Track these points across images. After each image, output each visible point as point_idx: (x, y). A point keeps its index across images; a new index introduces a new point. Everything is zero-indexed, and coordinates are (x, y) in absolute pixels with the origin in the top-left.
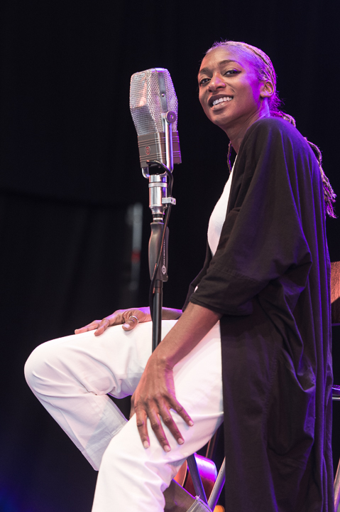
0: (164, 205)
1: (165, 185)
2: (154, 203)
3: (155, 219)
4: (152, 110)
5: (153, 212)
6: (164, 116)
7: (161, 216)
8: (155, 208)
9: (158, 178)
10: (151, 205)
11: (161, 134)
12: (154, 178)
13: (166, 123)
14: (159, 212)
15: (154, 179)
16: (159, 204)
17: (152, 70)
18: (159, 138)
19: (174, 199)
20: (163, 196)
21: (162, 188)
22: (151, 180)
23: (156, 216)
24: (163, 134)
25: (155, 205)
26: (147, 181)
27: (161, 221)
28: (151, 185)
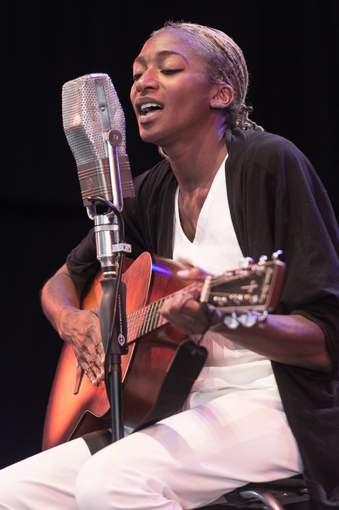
0: (116, 254)
1: (116, 228)
2: (102, 253)
3: (105, 273)
4: (89, 130)
5: (103, 265)
6: (105, 136)
7: (113, 269)
8: (105, 259)
9: (105, 219)
10: (99, 256)
11: (103, 160)
12: (100, 219)
13: (110, 147)
14: (110, 264)
15: (100, 221)
16: (109, 253)
17: (85, 77)
18: (101, 166)
19: (129, 246)
20: (113, 242)
21: (112, 233)
22: (97, 223)
23: (107, 269)
24: (106, 161)
25: (104, 255)
26: (92, 224)
27: (113, 275)
28: (98, 229)
